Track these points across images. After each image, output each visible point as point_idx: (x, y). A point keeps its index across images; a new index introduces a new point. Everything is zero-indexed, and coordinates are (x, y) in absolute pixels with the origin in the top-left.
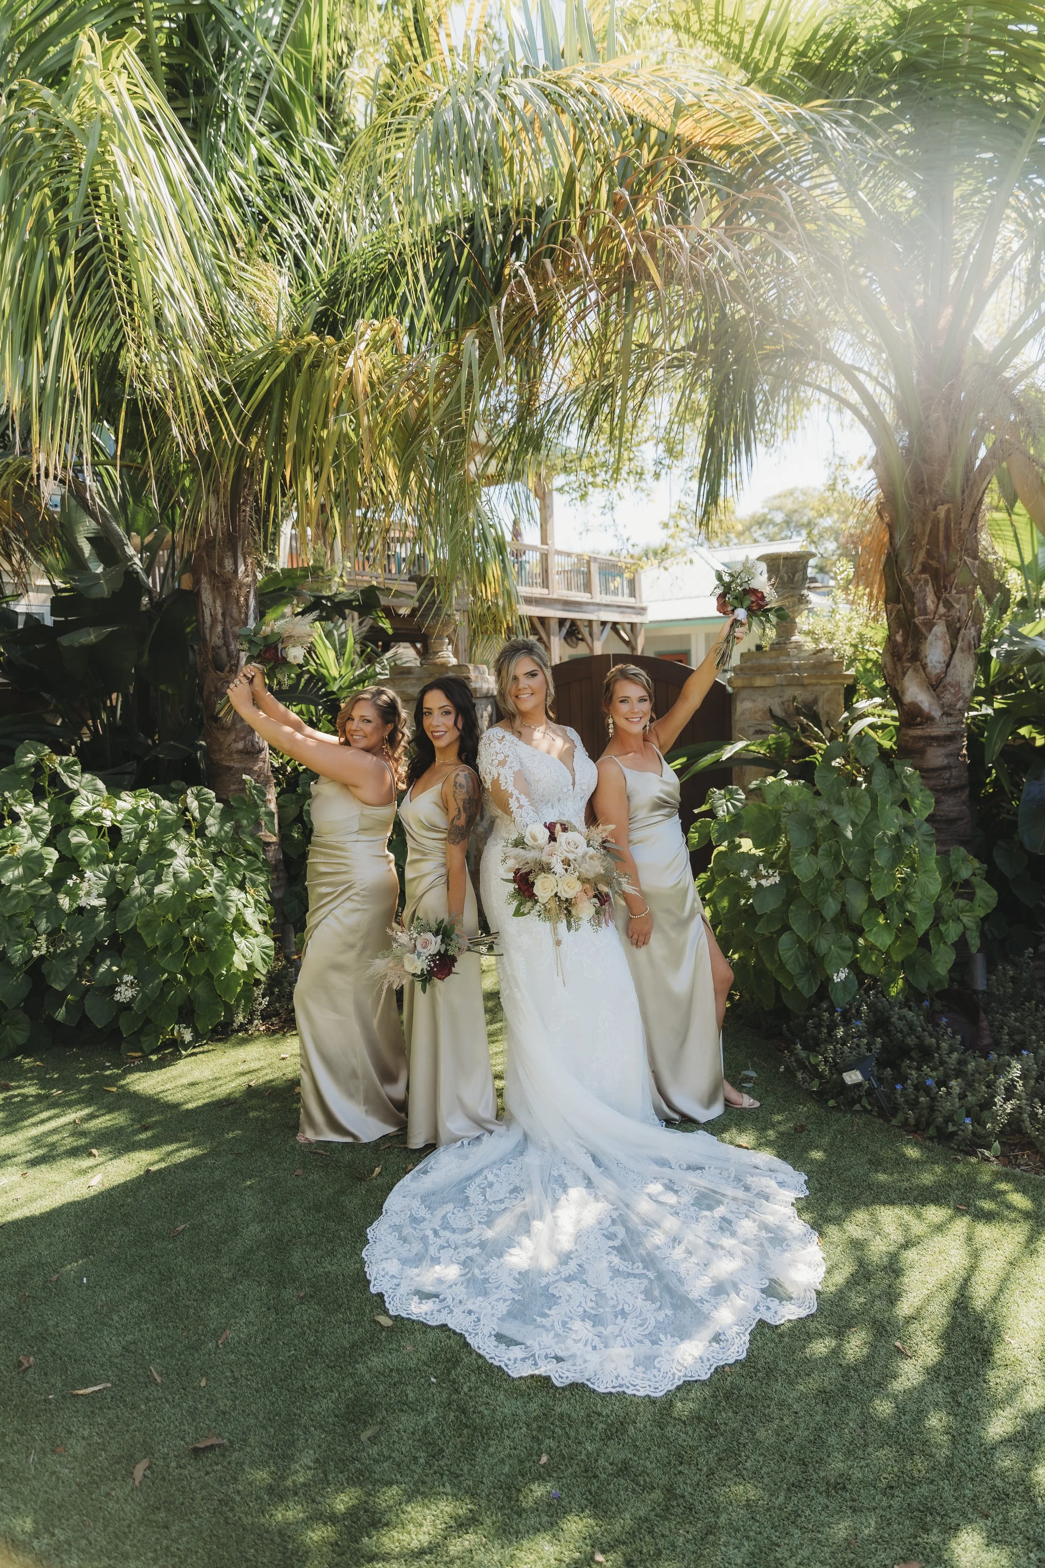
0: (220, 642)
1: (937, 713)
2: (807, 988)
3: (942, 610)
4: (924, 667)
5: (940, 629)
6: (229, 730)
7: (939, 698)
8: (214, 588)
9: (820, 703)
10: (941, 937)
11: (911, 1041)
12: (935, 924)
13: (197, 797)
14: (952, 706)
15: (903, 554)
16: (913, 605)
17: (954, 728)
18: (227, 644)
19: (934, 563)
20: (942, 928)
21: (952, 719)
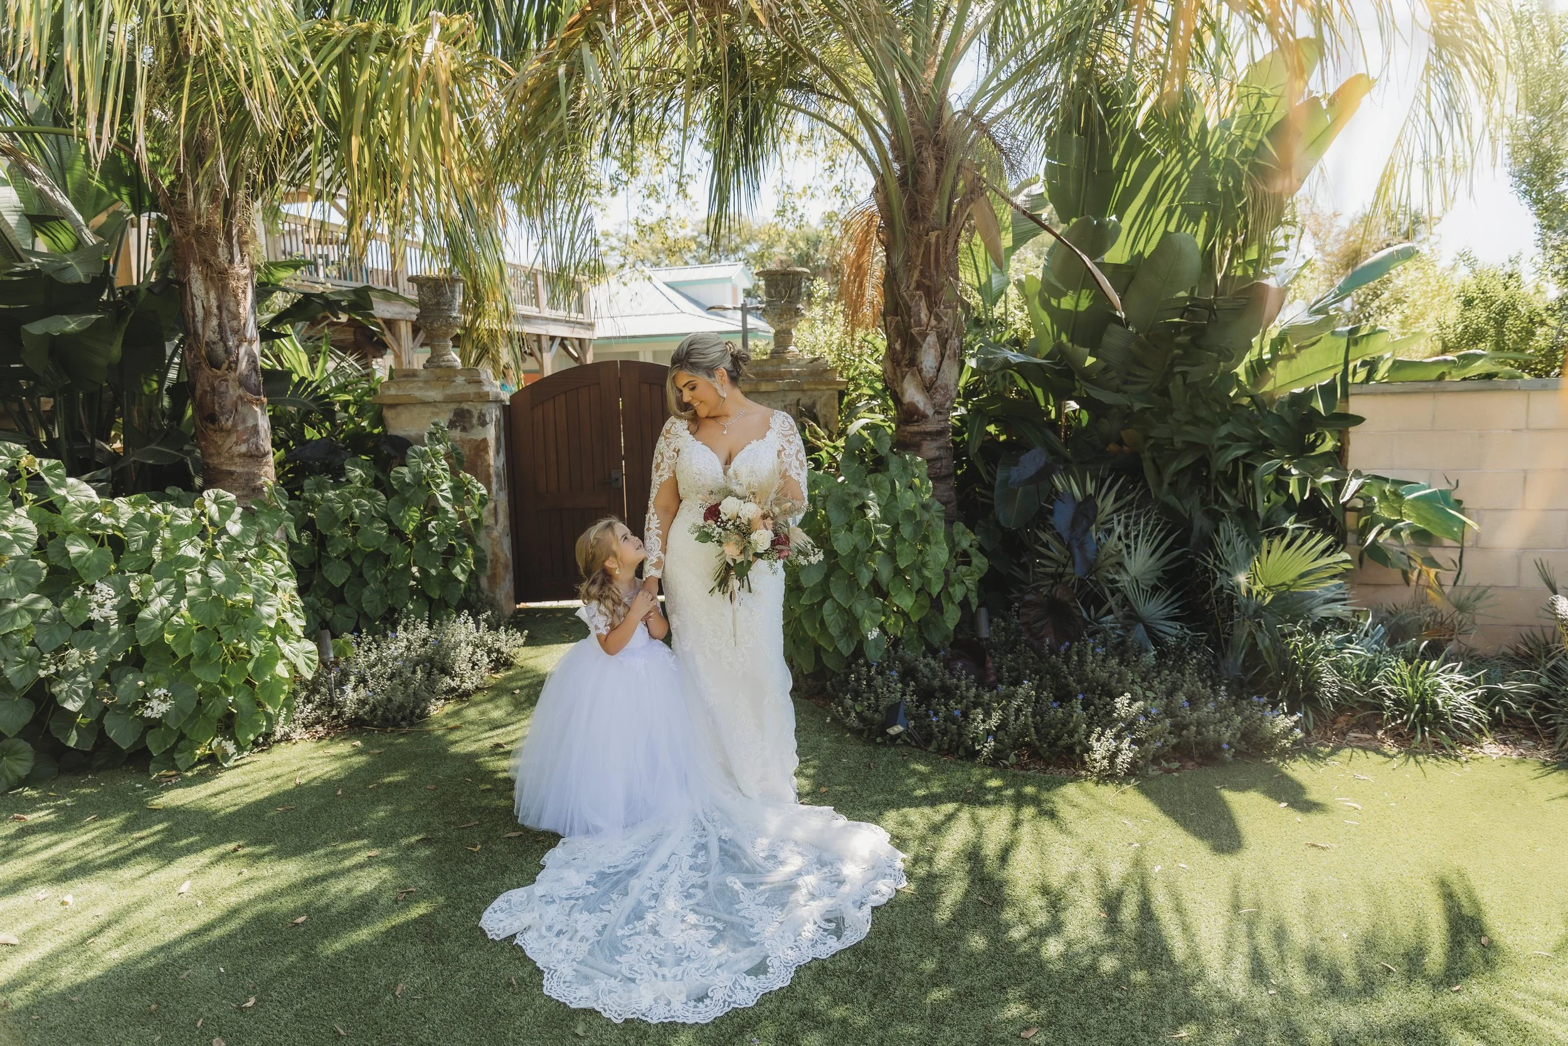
0: (215, 337)
1: (930, 412)
2: (846, 648)
3: (933, 322)
4: (920, 371)
5: (932, 339)
6: (229, 432)
7: (932, 398)
8: (206, 278)
9: (818, 407)
10: (950, 598)
11: (936, 683)
12: (945, 588)
13: (217, 500)
14: (942, 406)
15: (901, 273)
16: (910, 317)
17: (943, 424)
18: (223, 340)
19: (927, 282)
20: (951, 590)
21: (941, 417)
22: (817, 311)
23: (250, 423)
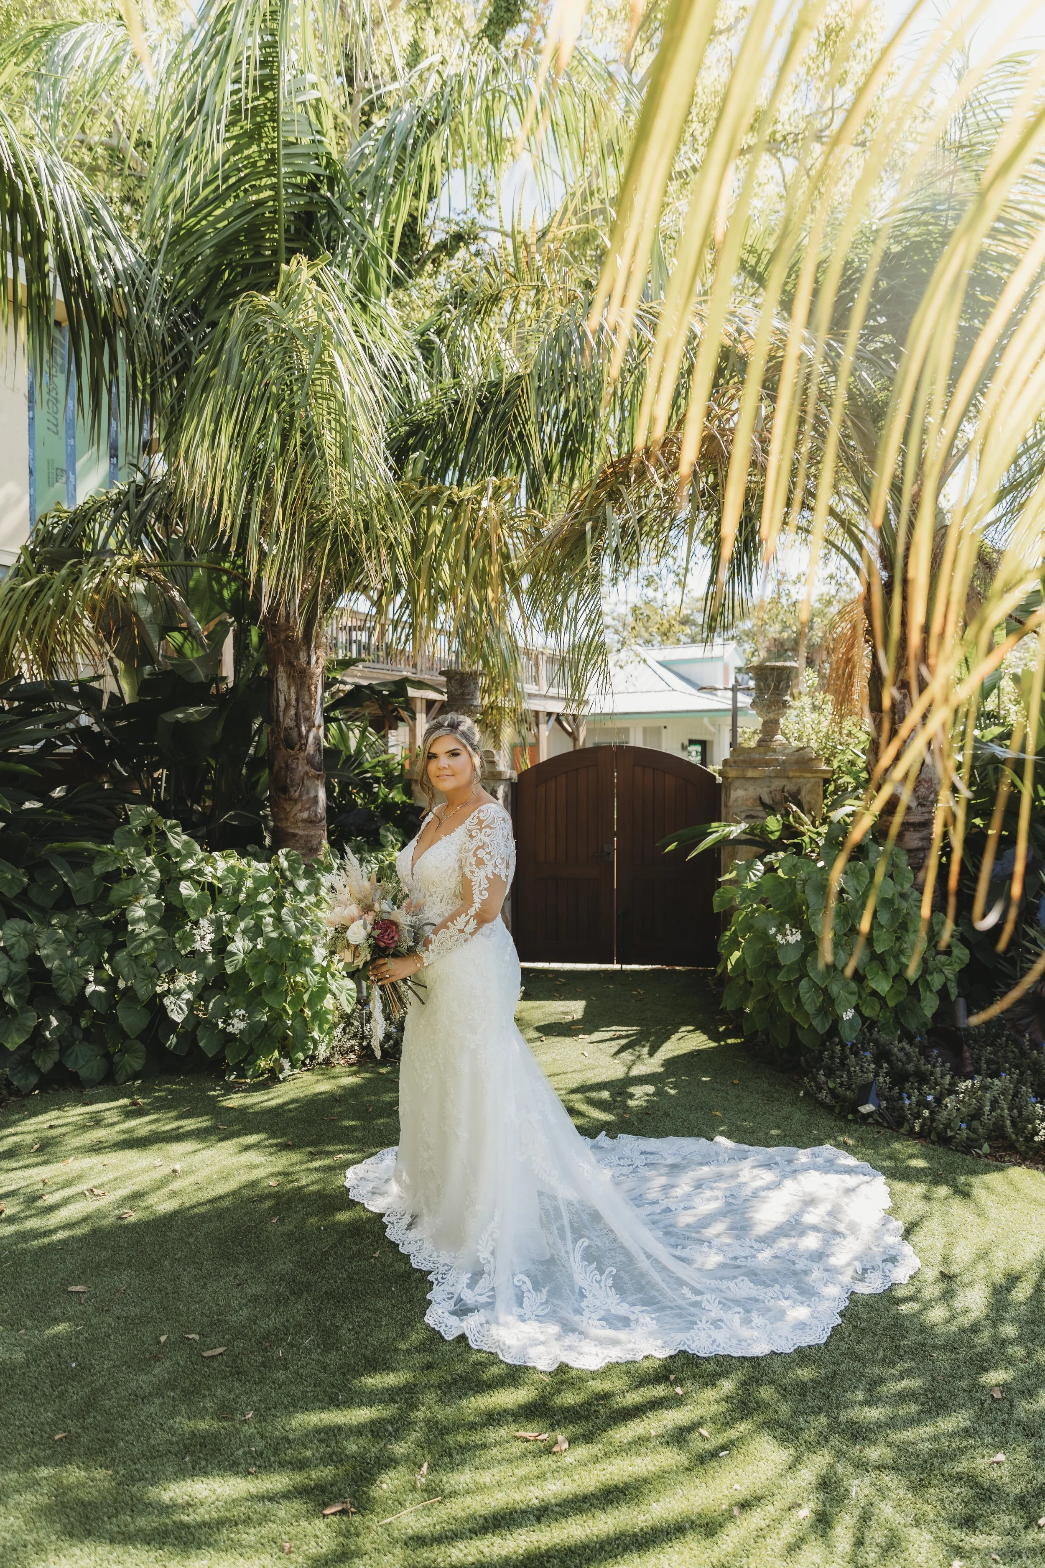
0: (292, 724)
1: (913, 804)
2: (821, 1026)
6: (296, 801)
7: (915, 791)
8: (289, 677)
9: (803, 794)
10: (928, 986)
11: (910, 1067)
12: (922, 976)
14: (925, 798)
16: (894, 714)
18: (298, 726)
20: (929, 978)
21: (924, 809)
22: (806, 701)
23: (312, 795)
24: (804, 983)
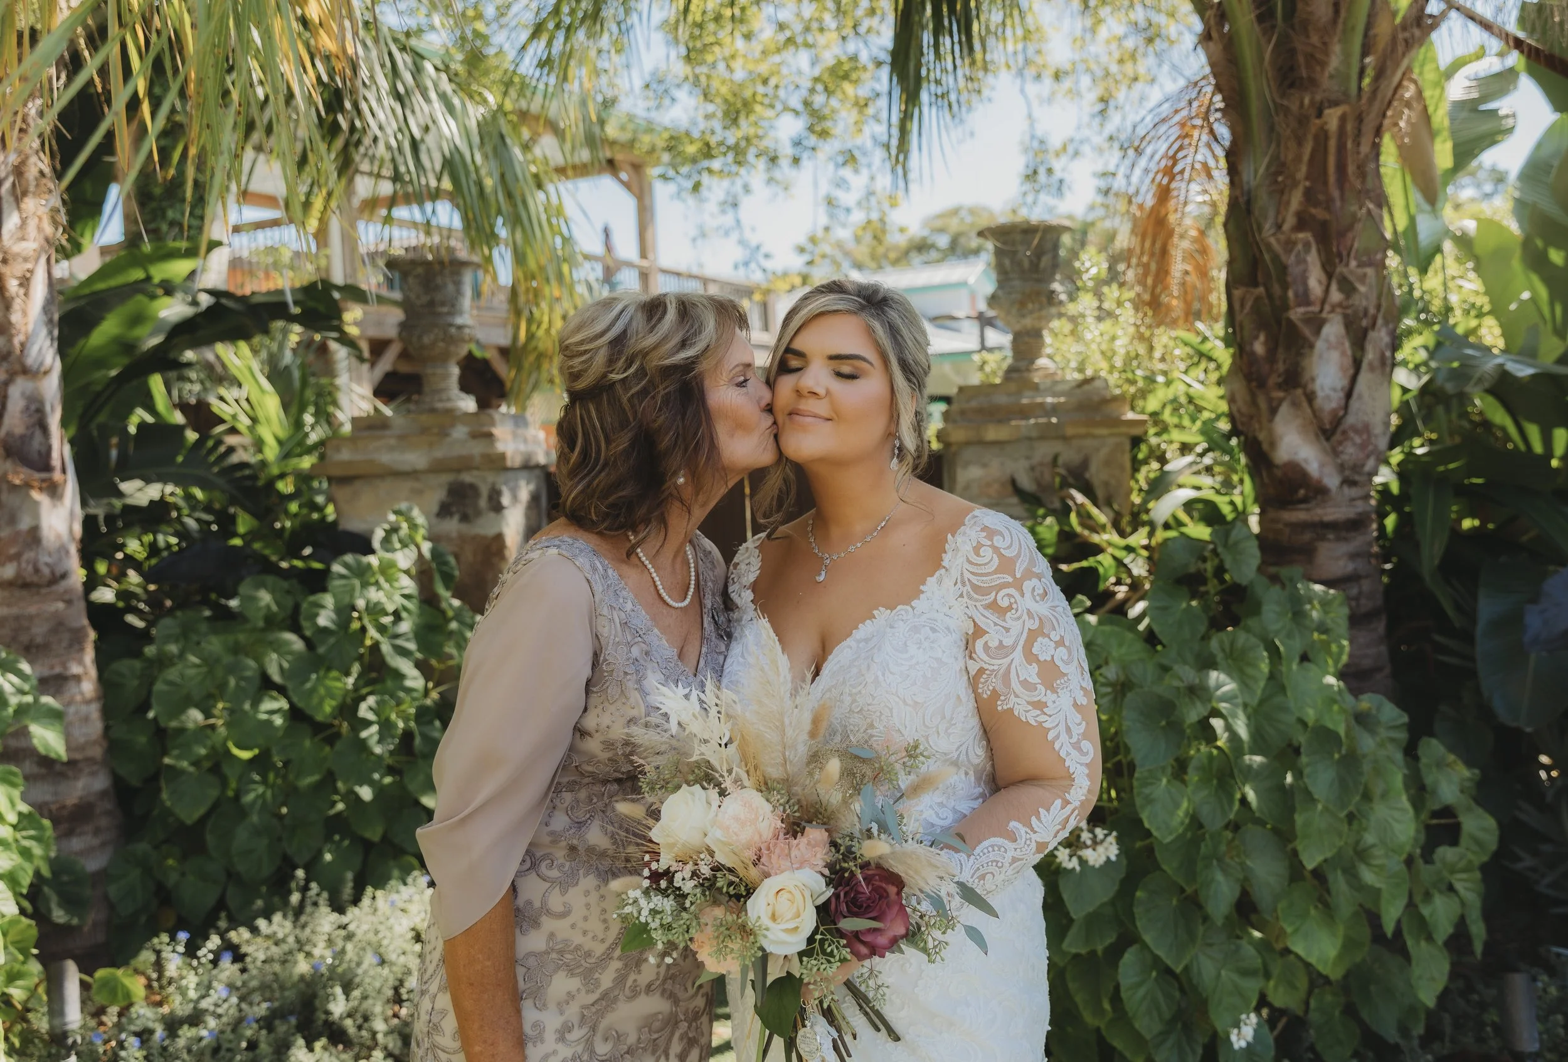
1: (1332, 481)
3: (1336, 296)
4: (1310, 397)
5: (1333, 329)
7: (1335, 453)
9: (1093, 467)
10: (1424, 929)
12: (1412, 905)
14: (1357, 468)
15: (1263, 200)
16: (1285, 286)
17: (1360, 507)
19: (1318, 213)
20: (1425, 911)
21: (1354, 492)
22: (1086, 303)
23: (25, 524)
24: (1129, 957)
